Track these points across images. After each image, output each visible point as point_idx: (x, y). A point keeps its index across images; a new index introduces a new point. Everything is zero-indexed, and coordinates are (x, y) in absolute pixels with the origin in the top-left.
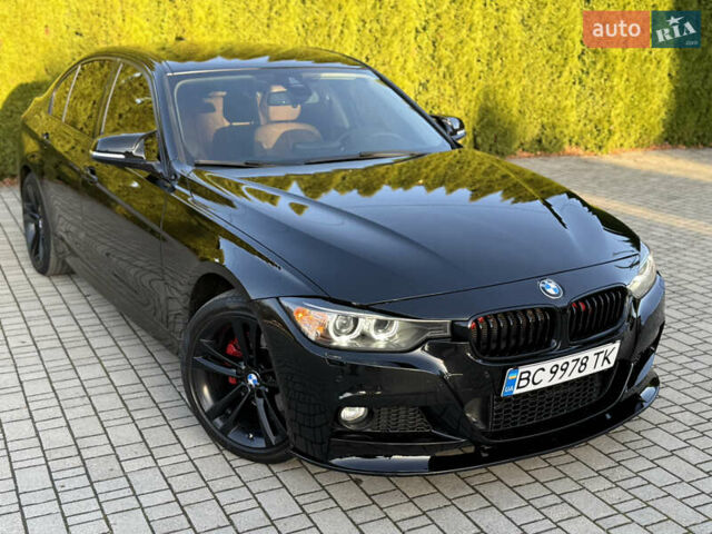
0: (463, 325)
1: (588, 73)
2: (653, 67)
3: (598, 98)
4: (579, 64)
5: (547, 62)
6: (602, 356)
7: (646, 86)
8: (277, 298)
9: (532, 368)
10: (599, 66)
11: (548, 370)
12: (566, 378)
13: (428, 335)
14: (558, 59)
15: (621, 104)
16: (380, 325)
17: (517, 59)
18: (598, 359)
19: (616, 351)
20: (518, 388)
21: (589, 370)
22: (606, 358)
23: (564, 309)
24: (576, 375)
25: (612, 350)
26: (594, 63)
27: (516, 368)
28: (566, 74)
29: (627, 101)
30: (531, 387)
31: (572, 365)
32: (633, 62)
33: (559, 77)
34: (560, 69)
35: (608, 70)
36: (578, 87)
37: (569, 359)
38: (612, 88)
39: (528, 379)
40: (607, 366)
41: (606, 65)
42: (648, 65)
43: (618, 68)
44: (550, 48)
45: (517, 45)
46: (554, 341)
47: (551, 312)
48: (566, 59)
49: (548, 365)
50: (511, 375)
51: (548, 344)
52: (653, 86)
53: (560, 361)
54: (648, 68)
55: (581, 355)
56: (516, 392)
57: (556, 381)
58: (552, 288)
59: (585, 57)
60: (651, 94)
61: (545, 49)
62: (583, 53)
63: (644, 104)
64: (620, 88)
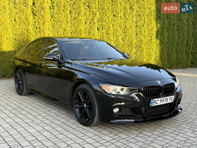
0: (141, 89)
1: (137, 52)
2: (152, 51)
3: (140, 57)
4: (135, 49)
5: (128, 49)
6: (171, 98)
7: (150, 55)
8: (98, 84)
9: (157, 100)
10: (140, 50)
12: (163, 103)
13: (133, 91)
14: (131, 48)
15: (145, 59)
16: (122, 90)
17: (121, 48)
18: (170, 99)
19: (174, 98)
20: (153, 104)
21: (168, 102)
24: (165, 103)
25: (173, 97)
26: (139, 49)
27: (153, 99)
28: (133, 52)
29: (146, 58)
30: (156, 105)
31: (165, 100)
32: (147, 49)
33: (131, 52)
34: (131, 50)
35: (142, 51)
36: (135, 55)
37: (164, 98)
38: (143, 55)
39: (155, 102)
40: (172, 101)
41: (142, 50)
42: (150, 50)
43: (144, 50)
44: (129, 45)
45: (121, 45)
46: (161, 94)
47: (159, 87)
48: (132, 48)
49: (160, 99)
50: (152, 101)
51: (159, 95)
52: (152, 55)
53: (162, 99)
54: (151, 51)
55: (166, 98)
56: (153, 105)
57: (161, 104)
58: (159, 82)
59: (137, 48)
60: (152, 57)
61: (128, 46)
62: (136, 47)
63: (150, 59)
64: (145, 55)
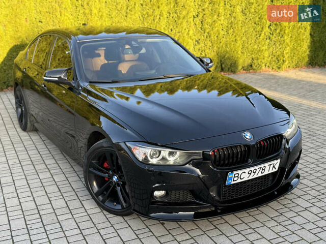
0: (208, 153)
1: (273, 34)
2: (303, 31)
3: (277, 45)
4: (269, 31)
5: (254, 30)
6: (272, 166)
7: (300, 40)
8: (125, 142)
9: (240, 172)
10: (278, 31)
11: (247, 173)
12: (256, 176)
13: (192, 158)
14: (259, 28)
15: (288, 48)
16: (171, 154)
17: (240, 28)
19: (278, 164)
20: (234, 181)
21: (266, 172)
22: (274, 167)
23: (254, 145)
24: (260, 175)
25: (277, 163)
26: (276, 30)
27: (232, 172)
28: (263, 35)
29: (291, 47)
30: (239, 181)
31: (258, 170)
32: (293, 29)
33: (259, 36)
34: (260, 33)
35: (282, 33)
36: (268, 41)
37: (257, 167)
38: (284, 41)
39: (238, 177)
40: (274, 170)
41: (281, 31)
42: (300, 30)
43: (286, 32)
44: (255, 23)
45: (240, 22)
46: (249, 160)
47: (248, 146)
48: (262, 28)
49: (247, 170)
50: (230, 175)
51: (247, 161)
52: (303, 40)
53: (252, 169)
54: (301, 32)
55: (262, 166)
56: (233, 183)
57: (251, 178)
58: (248, 135)
59: (271, 27)
60: (302, 43)
61: (253, 24)
62: (270, 25)
63: (299, 48)
64: (288, 41)
